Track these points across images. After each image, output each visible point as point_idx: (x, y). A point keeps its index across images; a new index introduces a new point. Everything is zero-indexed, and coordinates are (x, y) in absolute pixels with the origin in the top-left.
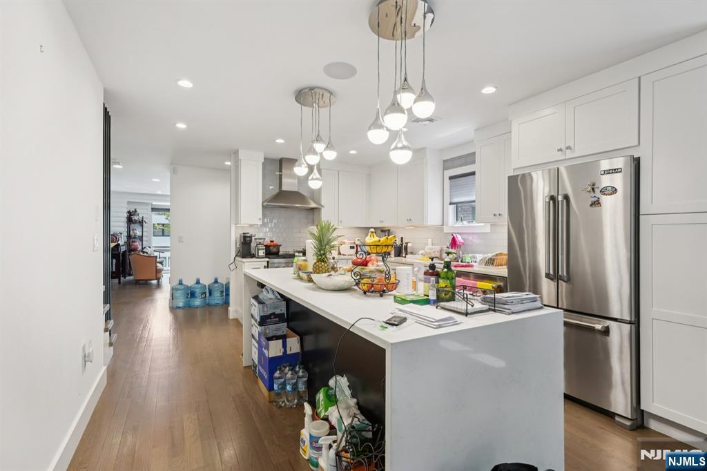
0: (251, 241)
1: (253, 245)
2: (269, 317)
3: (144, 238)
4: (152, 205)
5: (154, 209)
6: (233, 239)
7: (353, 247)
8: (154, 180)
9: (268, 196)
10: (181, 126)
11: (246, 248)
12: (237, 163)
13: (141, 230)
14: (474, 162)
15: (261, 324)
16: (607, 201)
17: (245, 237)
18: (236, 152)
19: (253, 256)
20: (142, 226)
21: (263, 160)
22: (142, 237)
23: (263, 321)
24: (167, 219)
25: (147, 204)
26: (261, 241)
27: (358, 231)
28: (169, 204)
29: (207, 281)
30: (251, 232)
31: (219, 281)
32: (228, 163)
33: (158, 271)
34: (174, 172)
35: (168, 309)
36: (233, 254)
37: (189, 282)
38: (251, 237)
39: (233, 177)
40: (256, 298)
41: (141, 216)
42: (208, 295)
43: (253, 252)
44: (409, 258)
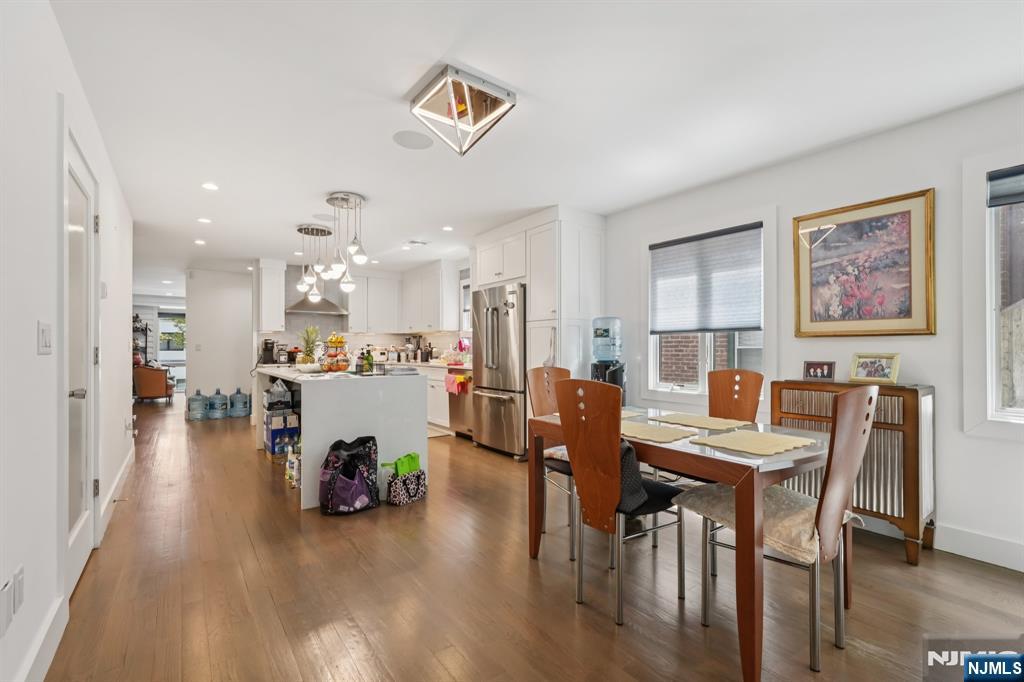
0: (273, 347)
1: (275, 350)
2: (276, 403)
3: (149, 350)
4: (158, 309)
5: (161, 315)
6: (255, 345)
7: (384, 354)
8: (165, 282)
9: (292, 303)
10: (200, 242)
11: (268, 354)
12: (258, 270)
13: (144, 340)
14: (469, 277)
15: (269, 409)
16: (511, 311)
17: (266, 344)
18: (258, 261)
19: (275, 362)
20: (146, 335)
21: (285, 268)
22: (146, 348)
23: (271, 406)
24: (176, 326)
25: (152, 308)
26: (284, 348)
27: (393, 337)
28: (184, 308)
29: (228, 391)
30: (273, 339)
31: (242, 391)
32: (250, 269)
33: (169, 388)
34: (191, 276)
35: (184, 422)
36: (255, 359)
37: (208, 392)
38: (273, 343)
39: (255, 281)
40: (268, 391)
41: (144, 322)
42: (229, 407)
43: (275, 358)
44: (432, 362)
